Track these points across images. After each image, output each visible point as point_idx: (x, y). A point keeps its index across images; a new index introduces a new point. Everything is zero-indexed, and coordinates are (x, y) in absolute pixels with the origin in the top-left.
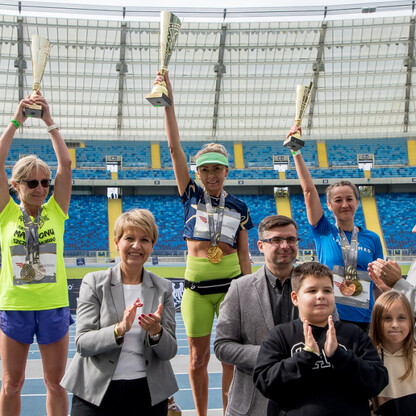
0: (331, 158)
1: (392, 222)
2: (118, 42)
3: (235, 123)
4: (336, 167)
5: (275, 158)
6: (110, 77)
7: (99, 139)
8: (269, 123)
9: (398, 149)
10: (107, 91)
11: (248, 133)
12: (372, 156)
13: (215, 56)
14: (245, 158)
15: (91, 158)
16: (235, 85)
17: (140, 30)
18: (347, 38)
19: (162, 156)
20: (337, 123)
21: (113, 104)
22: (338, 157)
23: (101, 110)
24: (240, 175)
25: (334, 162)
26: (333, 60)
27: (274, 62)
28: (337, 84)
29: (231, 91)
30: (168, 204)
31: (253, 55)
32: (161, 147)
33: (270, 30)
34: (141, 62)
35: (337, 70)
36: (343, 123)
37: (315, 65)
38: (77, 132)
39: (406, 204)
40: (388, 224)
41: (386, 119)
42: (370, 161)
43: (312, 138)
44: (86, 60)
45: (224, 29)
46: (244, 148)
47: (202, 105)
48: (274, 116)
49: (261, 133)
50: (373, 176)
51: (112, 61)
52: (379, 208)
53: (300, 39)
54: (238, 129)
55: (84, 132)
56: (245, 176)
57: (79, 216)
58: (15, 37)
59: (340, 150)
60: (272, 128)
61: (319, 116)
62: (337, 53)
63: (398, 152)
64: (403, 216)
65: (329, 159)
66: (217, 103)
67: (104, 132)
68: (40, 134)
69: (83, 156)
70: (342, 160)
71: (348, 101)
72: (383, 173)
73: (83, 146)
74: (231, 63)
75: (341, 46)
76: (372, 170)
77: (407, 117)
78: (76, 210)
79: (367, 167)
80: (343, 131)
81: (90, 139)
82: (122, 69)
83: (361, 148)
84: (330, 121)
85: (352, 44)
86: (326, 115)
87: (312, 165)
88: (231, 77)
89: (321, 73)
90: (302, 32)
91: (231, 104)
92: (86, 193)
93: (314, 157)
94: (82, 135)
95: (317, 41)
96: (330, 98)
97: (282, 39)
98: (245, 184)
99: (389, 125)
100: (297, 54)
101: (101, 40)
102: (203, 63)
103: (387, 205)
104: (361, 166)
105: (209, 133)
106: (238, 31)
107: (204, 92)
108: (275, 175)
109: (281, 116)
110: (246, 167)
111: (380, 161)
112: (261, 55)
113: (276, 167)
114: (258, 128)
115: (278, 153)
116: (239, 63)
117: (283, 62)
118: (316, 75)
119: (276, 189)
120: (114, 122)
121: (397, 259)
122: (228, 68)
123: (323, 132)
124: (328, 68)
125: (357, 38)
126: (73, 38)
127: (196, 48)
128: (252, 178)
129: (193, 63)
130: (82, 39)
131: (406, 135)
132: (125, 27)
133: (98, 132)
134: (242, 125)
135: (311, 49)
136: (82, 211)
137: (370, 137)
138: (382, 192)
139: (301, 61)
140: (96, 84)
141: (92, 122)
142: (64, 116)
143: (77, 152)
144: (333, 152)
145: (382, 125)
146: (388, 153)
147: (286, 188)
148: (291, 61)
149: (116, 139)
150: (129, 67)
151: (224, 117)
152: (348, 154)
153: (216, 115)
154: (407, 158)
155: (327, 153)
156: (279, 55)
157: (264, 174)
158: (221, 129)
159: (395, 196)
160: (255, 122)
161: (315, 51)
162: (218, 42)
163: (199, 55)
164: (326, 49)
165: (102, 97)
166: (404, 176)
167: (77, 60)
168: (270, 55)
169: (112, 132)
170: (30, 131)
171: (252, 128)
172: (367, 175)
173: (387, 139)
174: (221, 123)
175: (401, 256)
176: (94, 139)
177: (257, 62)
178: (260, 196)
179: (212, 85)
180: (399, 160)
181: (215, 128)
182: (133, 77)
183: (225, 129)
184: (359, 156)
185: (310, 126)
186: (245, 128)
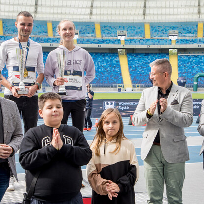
0: (102, 32)
1: (135, 70)
3: (48, 10)
4: (105, 38)
9: (139, 29)
11: (56, 16)
12: (125, 32)
14: (53, 31)
19: (4, 28)
20: (106, 12)
22: (107, 32)
24: (51, 41)
25: (104, 35)
32: (3, 22)
36: (110, 12)
39: (143, 59)
40: (133, 70)
41: (133, 12)
42: (124, 35)
43: (92, 21)
46: (53, 25)
48: (70, 7)
49: (63, 16)
50: (125, 43)
52: (129, 61)
54: (50, 13)
56: (53, 41)
59: (108, 28)
60: (69, 14)
61: (96, 8)
63: (139, 31)
64: (141, 66)
65: (101, 33)
70: (109, 34)
72: (131, 42)
76: (125, 40)
77: (144, 11)
79: (122, 38)
80: (109, 18)
83: (120, 27)
84: (102, 11)
86: (100, 7)
87: (92, 36)
93: (93, 32)
99: (135, 15)
103: (133, 60)
104: (119, 38)
109: (74, 7)
110: (54, 36)
111: (129, 35)
121: (138, 90)
123: (98, 17)
128: (58, 42)
131: (144, 21)
134: (52, 11)
137: (124, 21)
138: (130, 52)
144: (104, 29)
145: (131, 15)
146: (134, 30)
151: (42, 6)
152: (112, 31)
153: (36, 5)
154: (144, 34)
155: (101, 29)
159: (137, 55)
160: (60, 10)
166: (142, 44)
171: (58, 13)
172: (123, 43)
173: (134, 23)
174: (39, 10)
175: (140, 88)
180: (140, 35)
181: (36, 12)
183: (42, 13)
184: (118, 32)
185: (91, 14)
186: (54, 13)
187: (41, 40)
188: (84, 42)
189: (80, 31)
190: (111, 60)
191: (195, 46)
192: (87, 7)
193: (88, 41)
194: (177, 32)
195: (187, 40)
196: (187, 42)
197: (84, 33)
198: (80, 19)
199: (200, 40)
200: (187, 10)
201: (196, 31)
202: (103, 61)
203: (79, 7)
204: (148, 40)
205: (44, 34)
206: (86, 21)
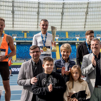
2: (37, 7)
3: (66, 27)
5: (76, 35)
6: (35, 15)
7: (33, 30)
8: (75, 27)
10: (35, 19)
11: (69, 29)
13: (61, 10)
14: (69, 35)
15: (30, 35)
16: (66, 17)
17: (43, 4)
18: (94, 6)
20: (91, 27)
21: (36, 22)
23: (33, 23)
26: (90, 11)
27: (76, 12)
28: (91, 17)
29: (65, 19)
31: (70, 10)
33: (75, 4)
34: (43, 12)
35: (91, 14)
36: (93, 27)
37: (86, 12)
38: (27, 29)
42: (100, 36)
43: (85, 31)
44: (29, 11)
45: (64, 4)
46: (68, 33)
47: (58, 22)
48: (76, 25)
49: (73, 29)
51: (36, 12)
53: (82, 6)
54: (67, 28)
55: (29, 29)
56: (68, 40)
57: (27, 50)
58: (12, 5)
60: (75, 28)
61: (87, 25)
62: (91, 10)
66: (62, 22)
67: (34, 29)
68: (18, 29)
69: (28, 35)
71: (94, 21)
73: (28, 32)
74: (65, 12)
75: (92, 8)
76: (100, 39)
78: (26, 48)
80: (93, 29)
81: (30, 30)
82: (38, 13)
83: (98, 33)
85: (95, 7)
86: (89, 25)
88: (65, 16)
89: (88, 15)
90: (83, 4)
91: (65, 22)
92: (29, 44)
94: (28, 30)
95: (86, 7)
96: (90, 21)
97: (78, 6)
98: (68, 42)
100: (82, 10)
101: (33, 6)
102: (58, 12)
105: (60, 29)
106: (67, 4)
107: (59, 19)
108: (76, 40)
109: (77, 25)
110: (69, 38)
112: (73, 10)
113: (76, 38)
114: (72, 28)
115: (77, 34)
116: (67, 12)
117: (78, 12)
118: (86, 15)
119: (76, 43)
120: (36, 26)
122: (64, 13)
123: (88, 29)
124: (89, 13)
125: (96, 6)
126: (26, 6)
127: (57, 8)
128: (70, 40)
129: (56, 12)
130: (28, 6)
132: (39, 3)
133: (32, 29)
134: (68, 27)
135: (85, 9)
136: (28, 48)
137: (100, 30)
139: (83, 11)
140: (32, 17)
141: (31, 26)
142: (24, 25)
143: (27, 34)
147: (79, 43)
148: (80, 12)
149: (37, 31)
150: (40, 13)
151: (64, 25)
153: (61, 25)
156: (77, 10)
157: (73, 39)
158: (63, 28)
160: (71, 27)
161: (86, 9)
162: (62, 7)
163: (57, 10)
164: (89, 9)
165: (33, 20)
167: (27, 11)
168: (75, 10)
169: (36, 29)
170: (15, 28)
174: (63, 27)
176: (31, 30)
177: (72, 12)
178: (72, 45)
179: (61, 17)
181: (61, 28)
182: (41, 15)
183: (64, 28)
184: (97, 35)
185: (85, 28)
186: (69, 28)
187: (63, 39)
188: (82, 40)
189: (80, 35)
192: (83, 25)
193: (83, 39)
197: (82, 36)
198: (80, 30)
203: (79, 25)
205: (64, 37)
206: (83, 31)
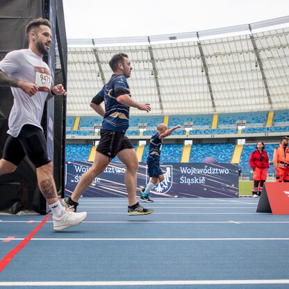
30: (79, 148)
50: (190, 134)
59: (176, 120)
77: (213, 103)
159: (202, 145)
166: (207, 134)
190: (175, 150)
191: (262, 134)
194: (244, 122)
195: (254, 129)
196: (254, 130)
199: (268, 129)
200: (258, 100)
201: (266, 120)
202: (166, 152)
204: (213, 130)
